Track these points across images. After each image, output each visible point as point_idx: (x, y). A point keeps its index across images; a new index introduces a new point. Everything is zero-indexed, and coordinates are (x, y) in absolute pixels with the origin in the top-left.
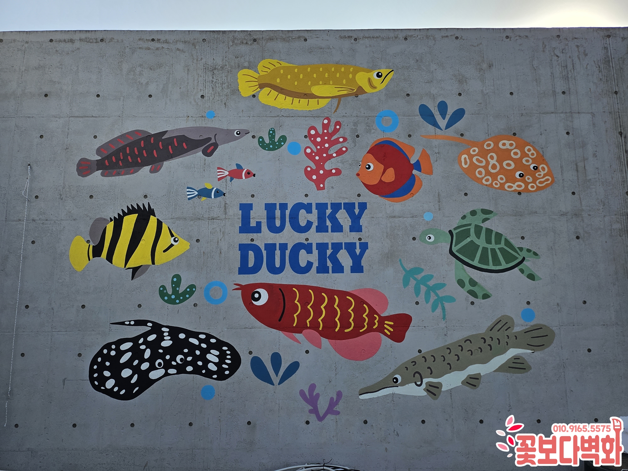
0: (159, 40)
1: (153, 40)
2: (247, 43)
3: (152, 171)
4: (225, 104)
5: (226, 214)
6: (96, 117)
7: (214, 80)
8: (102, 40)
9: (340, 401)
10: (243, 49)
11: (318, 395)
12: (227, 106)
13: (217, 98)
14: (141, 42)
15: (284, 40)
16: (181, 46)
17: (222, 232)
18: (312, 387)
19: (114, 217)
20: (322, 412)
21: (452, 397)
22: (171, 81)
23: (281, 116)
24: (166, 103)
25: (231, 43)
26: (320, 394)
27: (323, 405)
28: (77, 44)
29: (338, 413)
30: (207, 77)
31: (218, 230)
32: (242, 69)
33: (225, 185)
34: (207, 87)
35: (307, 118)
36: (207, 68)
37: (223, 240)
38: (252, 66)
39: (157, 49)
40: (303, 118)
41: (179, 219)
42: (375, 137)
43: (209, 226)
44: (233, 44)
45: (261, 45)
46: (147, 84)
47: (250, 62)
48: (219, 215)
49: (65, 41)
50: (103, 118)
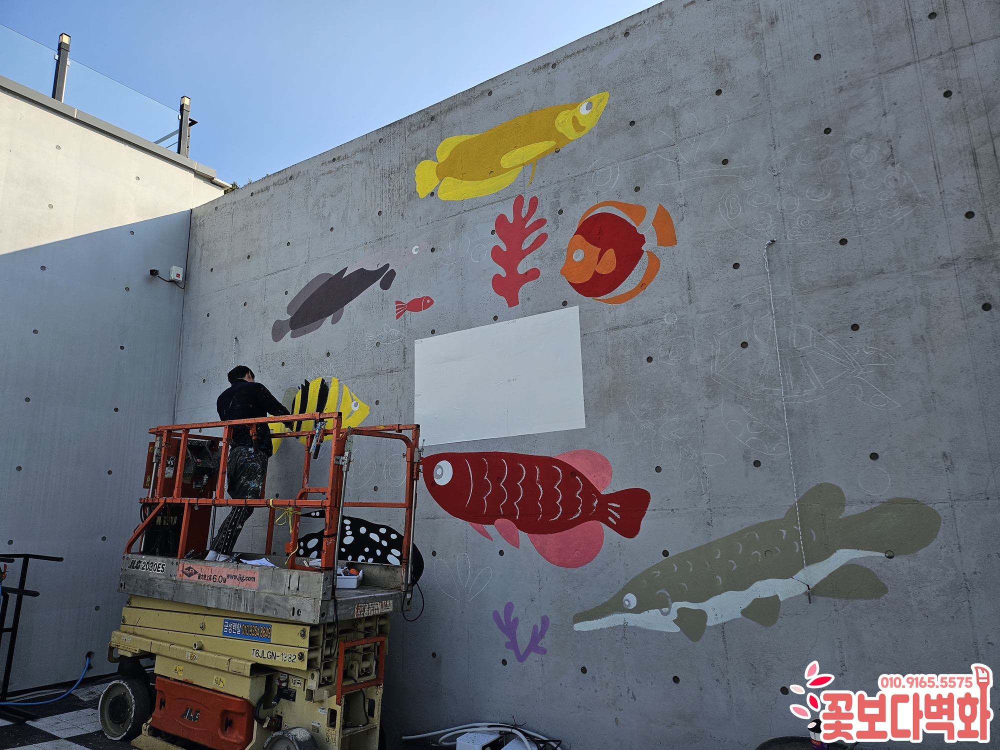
0: (339, 158)
1: (334, 160)
2: (424, 126)
3: (334, 321)
4: (402, 215)
5: (405, 362)
6: (287, 269)
7: (391, 188)
8: (291, 178)
9: (547, 632)
10: (421, 135)
11: (516, 620)
12: (404, 217)
13: (394, 210)
14: (324, 167)
15: (465, 104)
16: (359, 157)
17: (401, 387)
18: (509, 608)
19: (302, 384)
20: (522, 649)
21: (726, 639)
22: (350, 204)
23: (462, 211)
24: (346, 233)
25: (408, 133)
26: (519, 618)
27: (524, 637)
28: (271, 190)
29: (544, 651)
30: (384, 186)
31: (397, 384)
32: (420, 161)
33: (404, 324)
34: (384, 199)
35: (494, 205)
36: (384, 175)
37: (402, 398)
38: (430, 155)
39: (338, 169)
40: (489, 206)
41: (358, 376)
42: (585, 206)
43: (389, 381)
44: (410, 134)
45: (439, 122)
46: (329, 215)
47: (427, 150)
48: (397, 365)
49: (262, 191)
50: (292, 269)
